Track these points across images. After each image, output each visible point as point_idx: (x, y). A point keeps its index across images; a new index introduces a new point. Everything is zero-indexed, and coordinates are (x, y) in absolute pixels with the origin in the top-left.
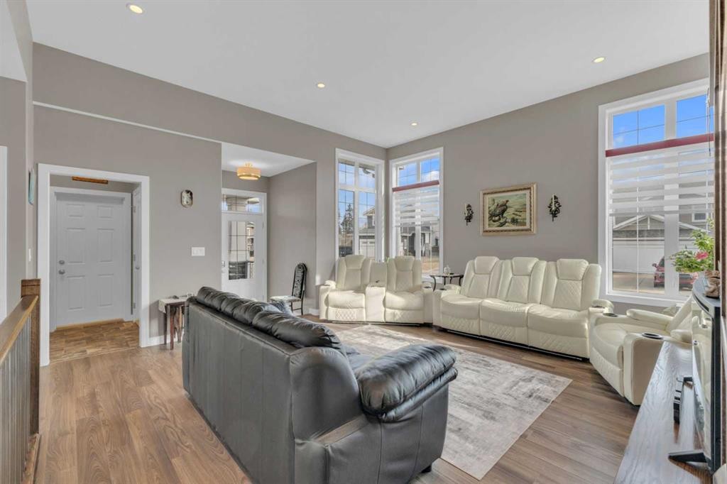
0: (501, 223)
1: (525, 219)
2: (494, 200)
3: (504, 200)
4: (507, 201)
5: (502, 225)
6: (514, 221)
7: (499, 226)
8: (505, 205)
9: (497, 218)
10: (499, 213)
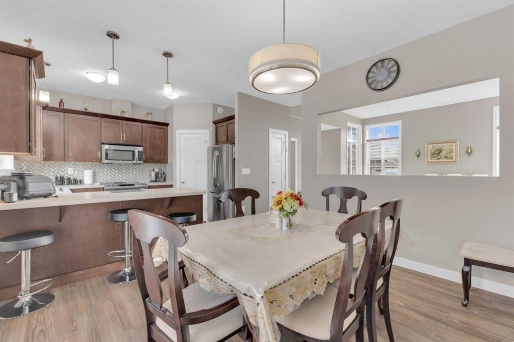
1: (453, 156)
2: (434, 147)
3: (440, 147)
4: (442, 148)
5: (439, 159)
6: (446, 157)
7: (437, 160)
9: (436, 156)
10: (437, 153)
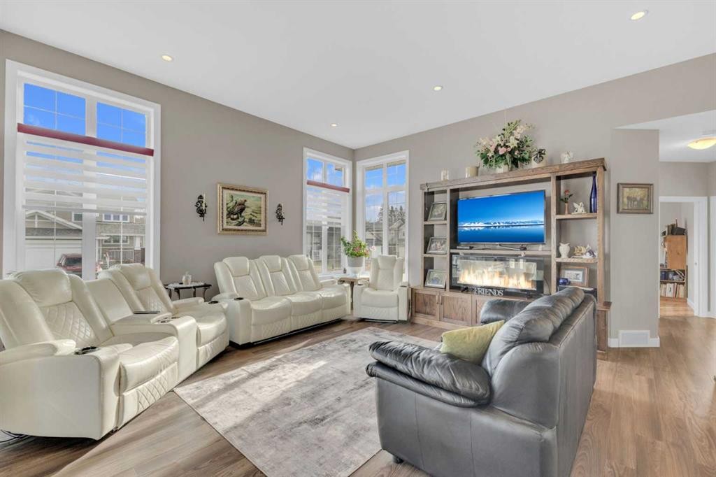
0: (240, 222)
1: (260, 221)
2: (232, 197)
3: (243, 199)
4: (245, 201)
5: (240, 224)
6: (251, 222)
7: (237, 225)
8: (243, 205)
9: (235, 217)
10: (237, 212)
